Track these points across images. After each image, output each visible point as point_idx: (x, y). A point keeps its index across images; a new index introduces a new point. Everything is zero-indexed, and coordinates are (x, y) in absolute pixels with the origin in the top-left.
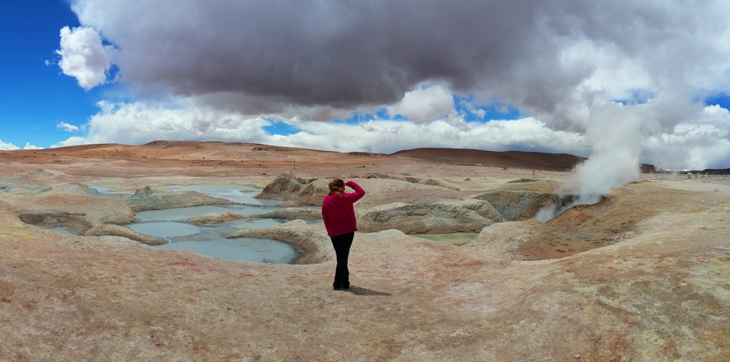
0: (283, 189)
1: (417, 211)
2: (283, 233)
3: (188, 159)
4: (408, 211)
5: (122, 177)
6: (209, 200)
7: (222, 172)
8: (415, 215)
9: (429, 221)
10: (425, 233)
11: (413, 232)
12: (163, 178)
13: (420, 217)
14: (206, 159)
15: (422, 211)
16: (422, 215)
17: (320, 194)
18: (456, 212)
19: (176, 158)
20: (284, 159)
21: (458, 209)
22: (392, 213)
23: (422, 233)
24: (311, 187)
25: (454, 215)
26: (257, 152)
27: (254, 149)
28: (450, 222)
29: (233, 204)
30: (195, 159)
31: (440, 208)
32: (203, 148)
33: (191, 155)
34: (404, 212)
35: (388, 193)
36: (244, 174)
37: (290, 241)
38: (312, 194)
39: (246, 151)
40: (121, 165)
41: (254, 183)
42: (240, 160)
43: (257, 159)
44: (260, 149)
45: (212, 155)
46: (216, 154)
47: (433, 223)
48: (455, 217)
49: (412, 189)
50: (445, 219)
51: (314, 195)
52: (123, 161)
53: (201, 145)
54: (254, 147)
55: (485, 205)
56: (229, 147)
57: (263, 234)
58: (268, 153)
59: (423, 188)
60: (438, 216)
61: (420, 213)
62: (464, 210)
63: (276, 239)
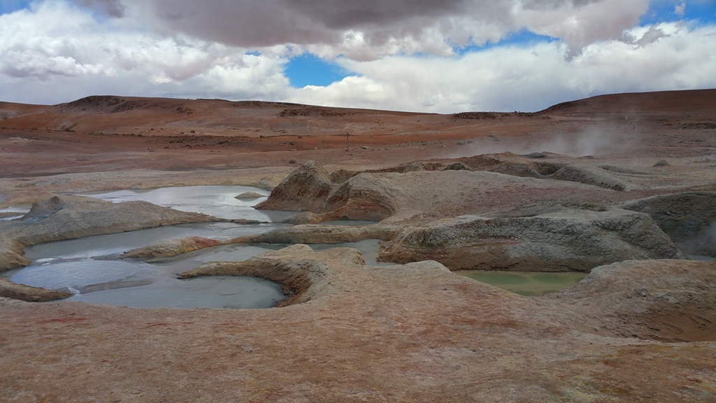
0: (302, 192)
1: (497, 231)
2: (269, 266)
3: (162, 134)
4: (480, 231)
5: (13, 176)
6: (170, 217)
7: (220, 161)
8: (494, 236)
9: (517, 250)
10: (506, 268)
11: (484, 266)
12: (103, 174)
13: (503, 241)
14: (197, 134)
15: (506, 231)
16: (505, 237)
17: (359, 200)
18: (573, 233)
19: (136, 133)
20: (337, 131)
21: (579, 228)
22: (451, 234)
23: (501, 268)
24: (346, 188)
25: (567, 240)
26: (288, 120)
27: (283, 114)
28: (558, 251)
29: (214, 220)
30: (175, 133)
31: (542, 225)
32: (190, 112)
33: (168, 126)
34: (472, 232)
35: (471, 196)
36: (258, 164)
37: (277, 278)
38: (346, 200)
39: (268, 118)
40: (15, 148)
41: (265, 182)
42: (259, 134)
43: (290, 131)
44: (294, 113)
45: (208, 126)
46: (215, 125)
47: (523, 253)
48: (570, 243)
49: (517, 189)
50: (548, 246)
51: (350, 201)
52: (19, 140)
53: (186, 106)
54: (281, 110)
55: (641, 222)
56: (237, 110)
57: (239, 269)
58: (310, 119)
59: (540, 186)
60: (534, 239)
61: (503, 233)
62: (592, 230)
63: (257, 276)
